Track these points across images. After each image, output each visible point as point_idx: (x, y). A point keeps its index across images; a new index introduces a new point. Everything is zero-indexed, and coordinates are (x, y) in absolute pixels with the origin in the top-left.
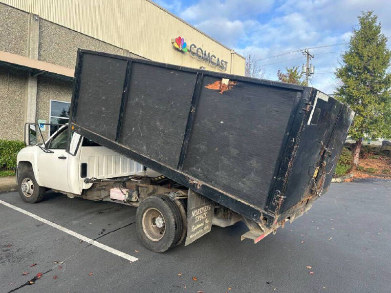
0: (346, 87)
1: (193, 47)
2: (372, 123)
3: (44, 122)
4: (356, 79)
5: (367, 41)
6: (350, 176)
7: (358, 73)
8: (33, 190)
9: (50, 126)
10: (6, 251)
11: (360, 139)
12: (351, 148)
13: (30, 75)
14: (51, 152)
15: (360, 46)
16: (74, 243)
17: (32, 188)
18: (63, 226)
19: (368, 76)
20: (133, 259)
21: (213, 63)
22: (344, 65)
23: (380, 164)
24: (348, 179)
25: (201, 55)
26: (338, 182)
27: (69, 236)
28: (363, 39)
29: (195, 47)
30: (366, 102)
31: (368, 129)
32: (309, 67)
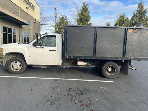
17: (20, 66)
21: (31, 6)
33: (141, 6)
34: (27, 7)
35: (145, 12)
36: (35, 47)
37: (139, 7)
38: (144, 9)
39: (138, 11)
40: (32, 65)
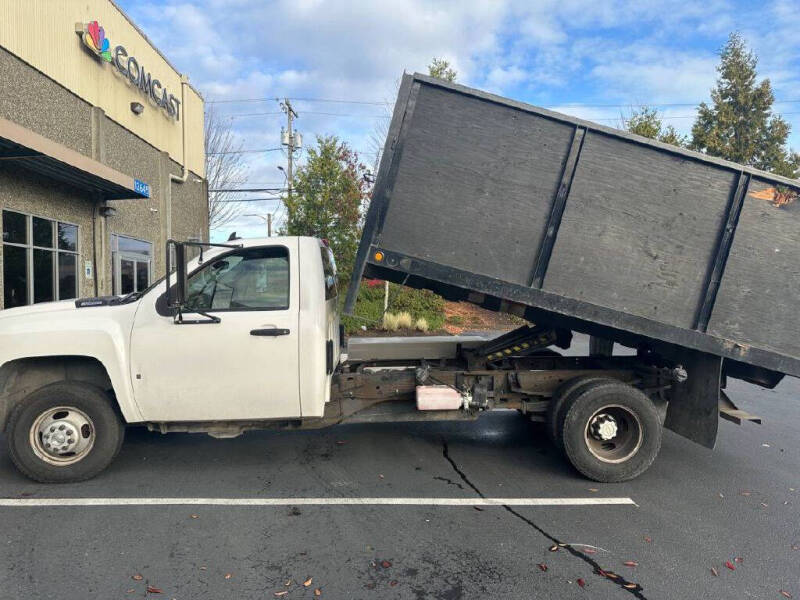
1: (121, 52)
8: (87, 439)
17: (87, 433)
21: (156, 98)
25: (136, 76)
29: (125, 54)
32: (293, 135)
33: (737, 71)
34: (133, 106)
35: (762, 98)
36: (171, 319)
37: (725, 76)
38: (757, 83)
39: (724, 96)
40: (156, 424)
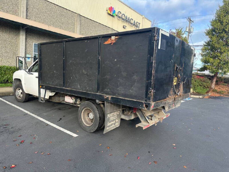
0: (211, 41)
1: (119, 13)
2: (224, 64)
3: (29, 56)
4: (217, 36)
5: (227, 13)
6: (208, 94)
7: (219, 33)
8: (22, 95)
9: (33, 59)
10: (5, 128)
11: (217, 73)
12: (211, 78)
13: (21, 27)
14: (32, 74)
15: (222, 16)
16: (43, 125)
17: (22, 94)
18: (38, 116)
19: (225, 35)
20: (75, 135)
21: (131, 23)
22: (211, 27)
23: (227, 89)
24: (206, 97)
25: (124, 18)
26: (201, 98)
27: (41, 121)
28: (224, 12)
29: (121, 13)
30: (222, 51)
31: (222, 67)
32: (190, 28)
34: (124, 26)
